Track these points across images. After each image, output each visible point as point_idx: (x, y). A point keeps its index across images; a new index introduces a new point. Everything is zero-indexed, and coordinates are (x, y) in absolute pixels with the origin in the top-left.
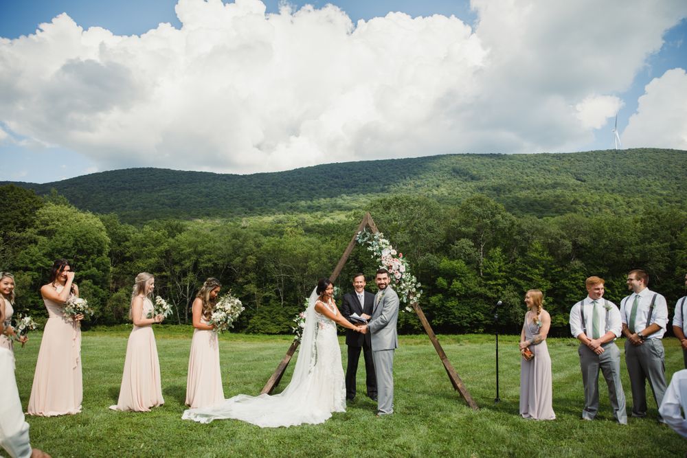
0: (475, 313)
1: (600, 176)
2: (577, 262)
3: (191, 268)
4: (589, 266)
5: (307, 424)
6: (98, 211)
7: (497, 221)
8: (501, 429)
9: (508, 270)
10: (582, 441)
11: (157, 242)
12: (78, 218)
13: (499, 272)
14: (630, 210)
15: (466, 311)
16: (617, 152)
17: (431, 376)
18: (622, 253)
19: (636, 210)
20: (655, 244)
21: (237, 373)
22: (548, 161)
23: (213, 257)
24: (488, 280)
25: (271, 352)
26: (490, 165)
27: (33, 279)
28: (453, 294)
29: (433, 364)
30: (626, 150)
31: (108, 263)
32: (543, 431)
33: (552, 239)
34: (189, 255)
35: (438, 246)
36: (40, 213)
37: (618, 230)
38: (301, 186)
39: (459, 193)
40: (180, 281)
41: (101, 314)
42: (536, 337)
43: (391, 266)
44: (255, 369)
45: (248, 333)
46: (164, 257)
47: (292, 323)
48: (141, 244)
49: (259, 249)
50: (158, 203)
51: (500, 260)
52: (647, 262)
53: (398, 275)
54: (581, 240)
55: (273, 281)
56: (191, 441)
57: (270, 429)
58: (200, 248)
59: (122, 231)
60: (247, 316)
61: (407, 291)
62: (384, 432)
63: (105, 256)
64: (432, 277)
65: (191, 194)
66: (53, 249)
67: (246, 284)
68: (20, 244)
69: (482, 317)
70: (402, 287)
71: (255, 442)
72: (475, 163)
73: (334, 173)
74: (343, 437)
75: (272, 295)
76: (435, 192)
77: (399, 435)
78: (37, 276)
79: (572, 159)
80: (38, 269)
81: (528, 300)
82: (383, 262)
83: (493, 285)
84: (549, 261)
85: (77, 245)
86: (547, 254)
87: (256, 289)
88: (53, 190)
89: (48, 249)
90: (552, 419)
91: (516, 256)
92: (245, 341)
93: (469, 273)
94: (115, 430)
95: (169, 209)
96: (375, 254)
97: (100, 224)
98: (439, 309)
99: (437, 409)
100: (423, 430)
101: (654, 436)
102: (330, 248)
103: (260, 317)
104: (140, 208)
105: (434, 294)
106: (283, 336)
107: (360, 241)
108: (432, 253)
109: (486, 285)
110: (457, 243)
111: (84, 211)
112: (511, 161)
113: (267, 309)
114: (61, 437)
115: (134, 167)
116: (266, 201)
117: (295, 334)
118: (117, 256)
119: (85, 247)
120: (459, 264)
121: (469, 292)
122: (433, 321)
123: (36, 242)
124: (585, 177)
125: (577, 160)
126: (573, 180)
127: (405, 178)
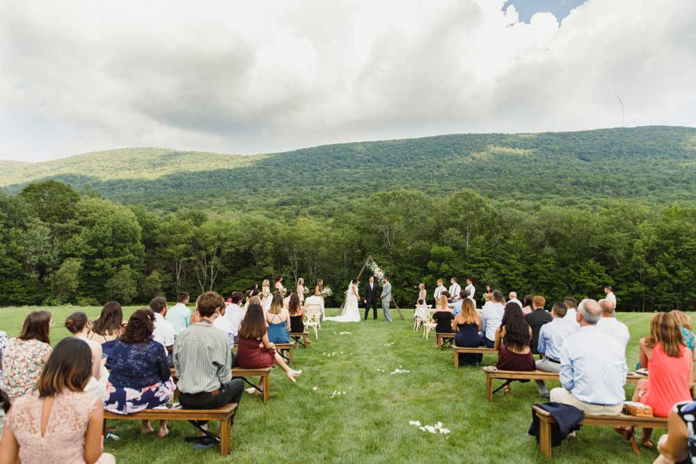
1: (605, 156)
7: (481, 213)
9: (490, 255)
12: (112, 209)
13: (482, 256)
14: (633, 190)
16: (624, 130)
22: (551, 140)
23: (235, 243)
24: (472, 263)
28: (442, 275)
30: (635, 128)
33: (528, 229)
35: (429, 234)
36: (78, 205)
38: (304, 166)
40: (205, 264)
46: (191, 243)
48: (169, 232)
49: (275, 236)
51: (483, 246)
55: (288, 264)
58: (223, 235)
63: (139, 243)
64: (424, 260)
66: (95, 238)
67: (265, 266)
72: (476, 143)
73: (336, 154)
76: (436, 173)
79: (577, 138)
80: (83, 256)
83: (477, 267)
84: (525, 248)
85: (115, 234)
86: (523, 242)
89: (90, 238)
93: (456, 257)
95: (172, 190)
97: (133, 215)
102: (337, 236)
104: (141, 188)
105: (426, 275)
108: (424, 240)
109: (470, 268)
110: (446, 231)
112: (513, 140)
116: (270, 182)
119: (122, 235)
120: (447, 250)
123: (79, 232)
124: (589, 157)
125: (582, 139)
126: (577, 159)
127: (406, 159)
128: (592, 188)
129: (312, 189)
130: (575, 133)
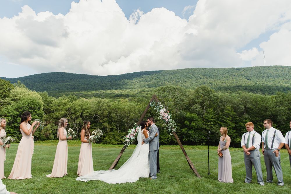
0: (201, 136)
1: (257, 78)
2: (246, 115)
3: (79, 116)
4: (251, 117)
5: (128, 182)
6: (39, 90)
7: (211, 97)
8: (210, 186)
9: (216, 118)
10: (244, 192)
11: (65, 104)
12: (30, 94)
13: (212, 119)
14: (271, 92)
15: (197, 135)
16: (265, 67)
17: (181, 163)
18: (266, 111)
19: (273, 93)
20: (282, 108)
21: (99, 161)
22: (234, 71)
23: (89, 111)
24: (207, 122)
25: (113, 152)
26: (209, 73)
27: (9, 120)
28: (192, 128)
29: (182, 158)
30: (269, 66)
31: (43, 113)
32: (228, 188)
33: (235, 105)
34: (79, 110)
35: (185, 107)
36: (12, 91)
37: (265, 101)
38: (127, 81)
39: (195, 85)
40: (75, 121)
41: (39, 136)
42: (224, 147)
43: (164, 116)
44: (107, 159)
45: (103, 144)
46: (68, 111)
47: (123, 140)
48: (58, 105)
49: (109, 108)
50: (65, 88)
51: (212, 114)
52: (278, 115)
53: (167, 120)
54: (248, 105)
55: (115, 122)
56: (79, 189)
57: (113, 185)
58: (84, 107)
59: (49, 100)
60: (103, 137)
61: (171, 126)
62: (160, 186)
63: (42, 110)
64: (183, 120)
65: (80, 84)
66: (18, 107)
67: (103, 122)
68: (3, 105)
69: (204, 138)
70: (169, 125)
71: (106, 190)
72: (202, 72)
74: (143, 188)
75: (115, 128)
76: (184, 84)
77: (166, 188)
78: (11, 119)
79: (245, 70)
80: (11, 116)
81: (221, 131)
82: (161, 115)
83: (209, 124)
84: (234, 114)
85: (29, 105)
86: (233, 112)
87: (108, 125)
88: (19, 81)
89: (16, 107)
90: (232, 182)
91: (219, 112)
92: (102, 147)
93: (199, 119)
94: (47, 185)
95: (70, 90)
96: (157, 111)
97: (39, 96)
98: (186, 134)
99: (183, 177)
100: (177, 185)
101: (275, 190)
102: (139, 108)
103: (109, 137)
104: (57, 89)
105: (183, 128)
106: (118, 145)
107: (151, 106)
108: (183, 110)
109: (206, 124)
110: (193, 106)
111: (33, 90)
112: (217, 71)
113: (112, 134)
114: (24, 188)
115: (55, 72)
117: (124, 144)
118: (47, 110)
119: (33, 106)
120: (194, 115)
121: (199, 127)
122: (183, 139)
123: (10, 104)
124: (250, 78)
125: (247, 71)
126: (245, 79)
127: (172, 78)
128: (253, 91)
129: (130, 90)
130: (243, 68)
